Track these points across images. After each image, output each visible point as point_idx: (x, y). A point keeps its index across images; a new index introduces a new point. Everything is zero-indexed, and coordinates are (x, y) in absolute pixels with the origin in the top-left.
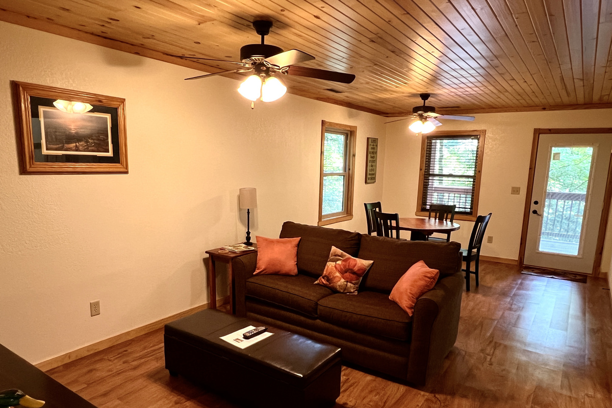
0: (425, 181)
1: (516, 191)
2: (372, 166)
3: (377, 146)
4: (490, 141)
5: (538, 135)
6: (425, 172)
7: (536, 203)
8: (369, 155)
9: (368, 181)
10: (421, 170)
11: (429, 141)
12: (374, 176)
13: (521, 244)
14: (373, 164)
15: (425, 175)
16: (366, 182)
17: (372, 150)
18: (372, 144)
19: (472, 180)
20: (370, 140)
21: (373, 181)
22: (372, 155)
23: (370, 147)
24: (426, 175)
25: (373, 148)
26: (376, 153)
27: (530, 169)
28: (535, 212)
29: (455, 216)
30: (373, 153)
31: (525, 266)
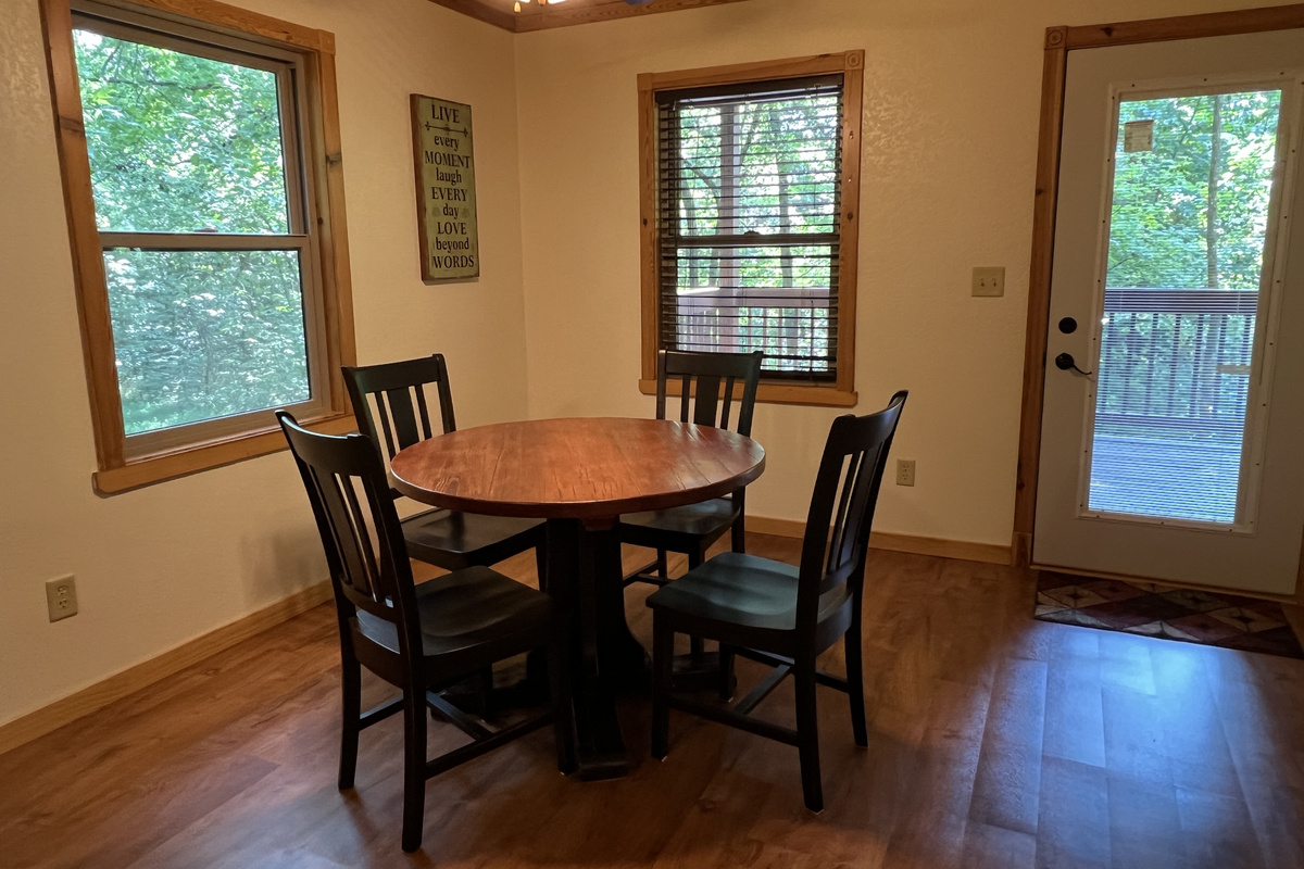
0: (664, 263)
1: (988, 283)
2: (447, 211)
3: (467, 133)
4: (881, 93)
5: (1061, 53)
6: (661, 230)
7: (1068, 326)
8: (428, 169)
9: (434, 271)
10: (644, 222)
11: (665, 115)
12: (467, 253)
13: (1020, 486)
14: (453, 204)
15: (660, 240)
16: (426, 277)
17: (442, 149)
18: (438, 123)
19: (826, 250)
20: (424, 106)
21: (467, 271)
22: (444, 169)
23: (428, 138)
24: (666, 240)
25: (448, 142)
26: (468, 160)
27: (1039, 192)
28: (1065, 362)
30: (449, 160)
31: (1041, 572)
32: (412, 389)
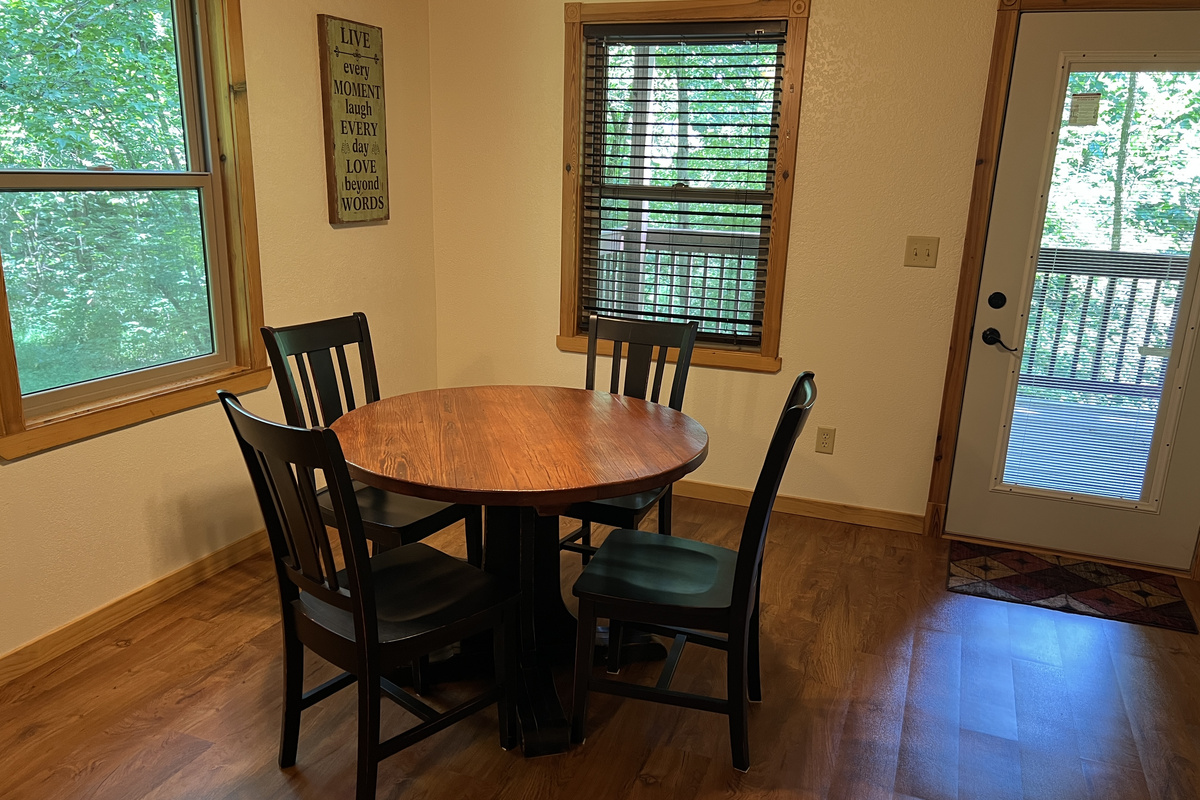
0: (587, 213)
1: (921, 252)
2: (359, 148)
3: (378, 59)
4: (826, 45)
5: (1015, 15)
6: (585, 177)
7: (998, 300)
8: (337, 102)
9: (344, 215)
10: (568, 168)
11: (593, 50)
12: (376, 193)
13: (938, 458)
14: (364, 139)
15: (583, 188)
16: (334, 220)
17: (351, 78)
18: (348, 48)
19: (758, 209)
20: (333, 29)
21: (377, 213)
22: (354, 100)
23: (337, 63)
24: (591, 189)
25: (359, 70)
26: (378, 90)
27: (979, 162)
28: (991, 337)
29: (699, 353)
30: (358, 89)
31: (952, 541)
32: (333, 350)
